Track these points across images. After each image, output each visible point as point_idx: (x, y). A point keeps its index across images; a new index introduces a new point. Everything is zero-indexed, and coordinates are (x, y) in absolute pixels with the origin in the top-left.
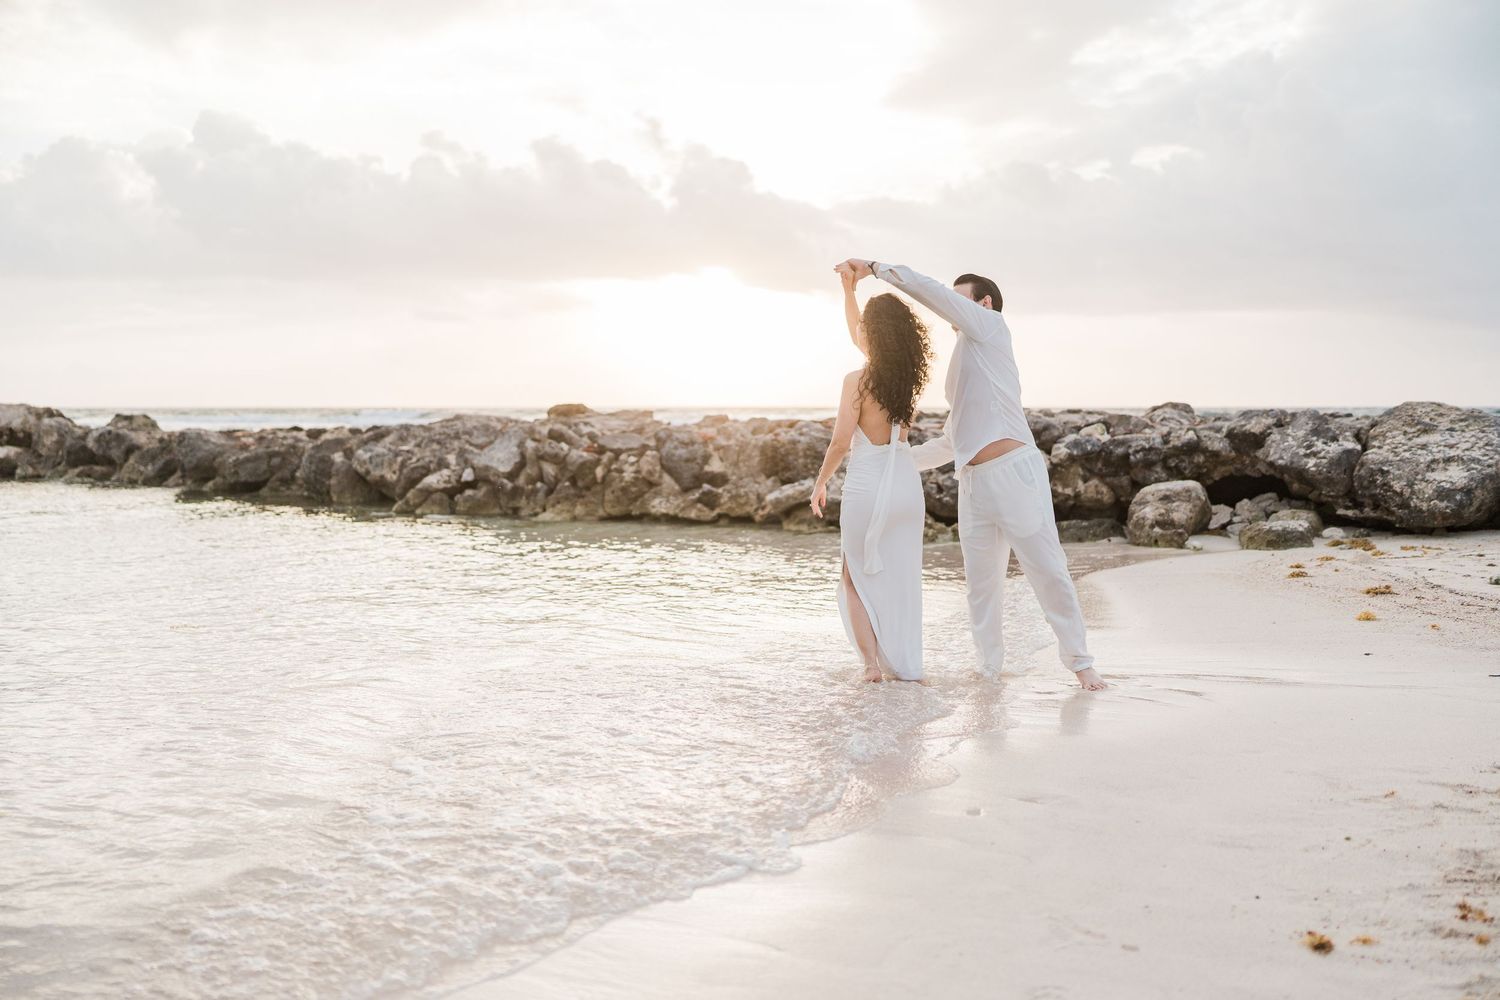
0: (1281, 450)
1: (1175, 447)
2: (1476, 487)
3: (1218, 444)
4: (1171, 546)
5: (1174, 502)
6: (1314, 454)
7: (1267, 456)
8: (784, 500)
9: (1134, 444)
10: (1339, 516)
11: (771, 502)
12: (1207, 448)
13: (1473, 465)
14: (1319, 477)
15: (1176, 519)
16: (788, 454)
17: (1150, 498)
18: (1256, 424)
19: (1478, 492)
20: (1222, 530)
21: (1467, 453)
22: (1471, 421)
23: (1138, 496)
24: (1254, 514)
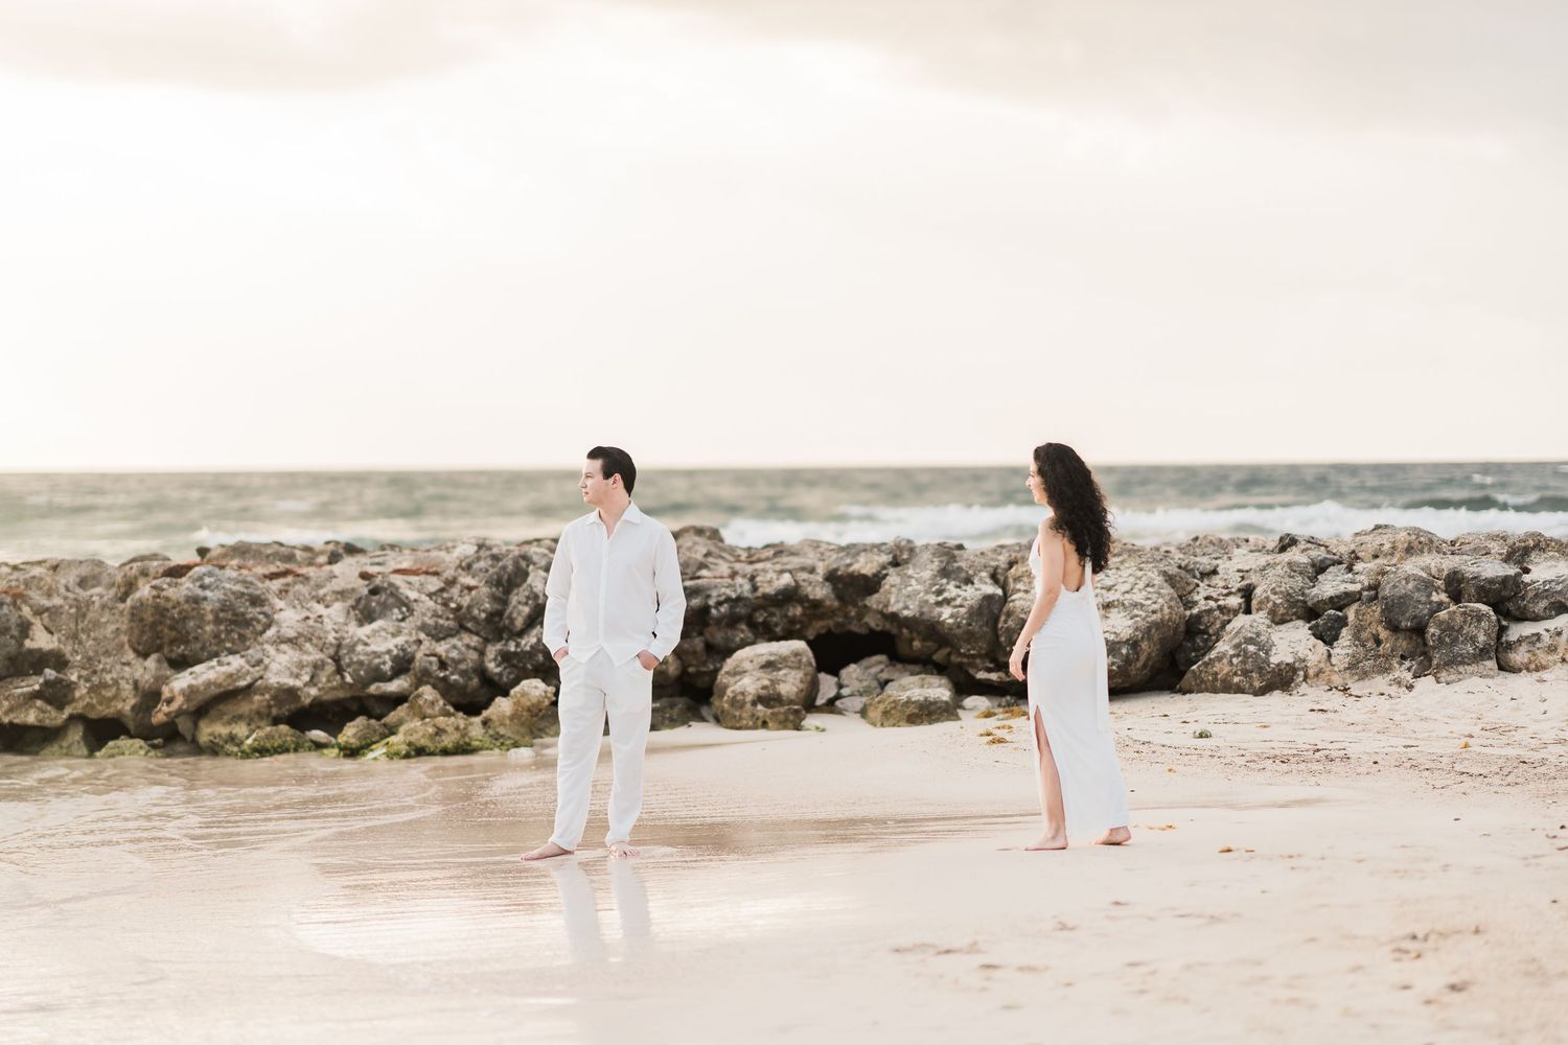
0: (906, 595)
1: (765, 597)
2: (1142, 638)
3: (820, 591)
4: (785, 728)
5: (780, 669)
6: (948, 602)
7: (886, 606)
8: (202, 688)
9: (714, 593)
10: (980, 680)
11: (182, 692)
12: (807, 596)
13: (1136, 612)
14: (958, 631)
15: (783, 692)
16: (185, 619)
17: (747, 665)
18: (867, 563)
19: (1144, 645)
20: (831, 706)
21: (1127, 596)
22: (1125, 556)
23: (730, 664)
24: (865, 684)
